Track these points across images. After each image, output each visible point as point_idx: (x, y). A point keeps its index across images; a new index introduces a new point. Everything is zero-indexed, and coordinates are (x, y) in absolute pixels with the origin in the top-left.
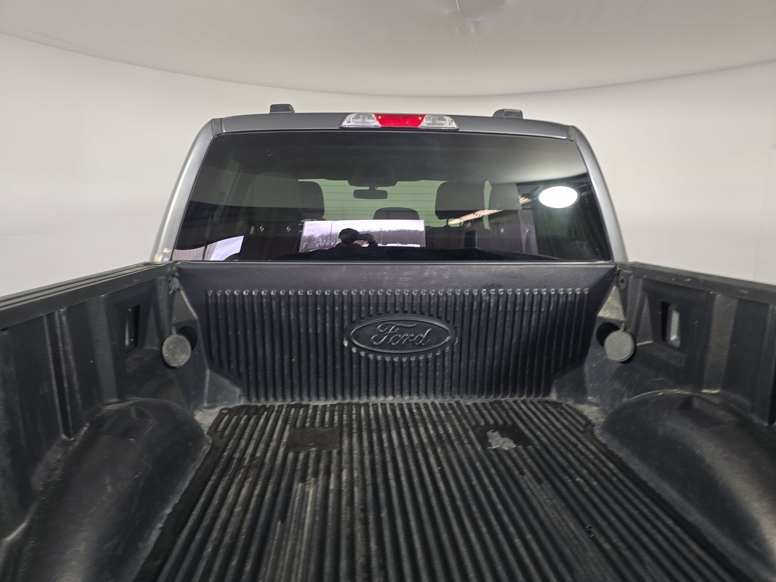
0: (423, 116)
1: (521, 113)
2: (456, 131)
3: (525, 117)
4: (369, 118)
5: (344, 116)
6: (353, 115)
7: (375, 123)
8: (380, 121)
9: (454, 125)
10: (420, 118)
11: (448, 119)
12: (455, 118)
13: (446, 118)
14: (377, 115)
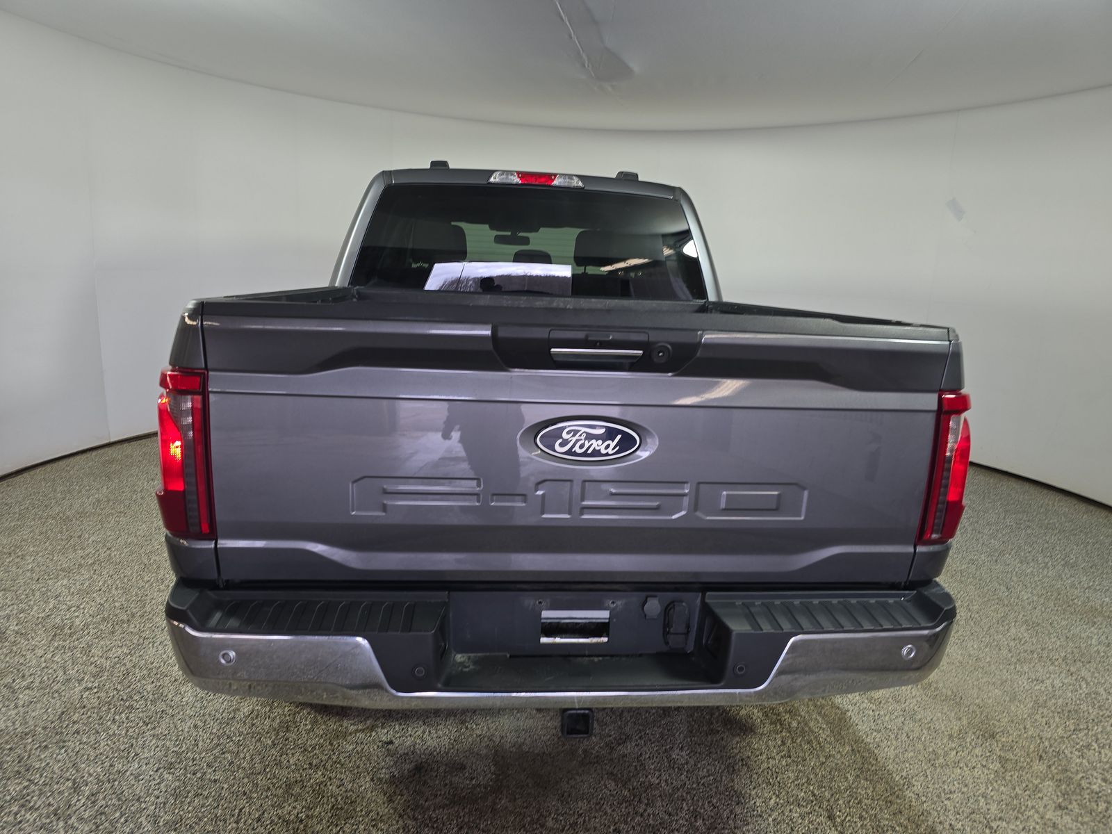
0: (555, 175)
1: (637, 175)
2: (583, 188)
3: (640, 179)
4: (512, 175)
5: (491, 172)
6: (498, 173)
7: (516, 180)
8: (521, 178)
9: (580, 184)
10: (553, 177)
11: (576, 179)
12: (581, 177)
13: (574, 178)
14: (518, 173)
